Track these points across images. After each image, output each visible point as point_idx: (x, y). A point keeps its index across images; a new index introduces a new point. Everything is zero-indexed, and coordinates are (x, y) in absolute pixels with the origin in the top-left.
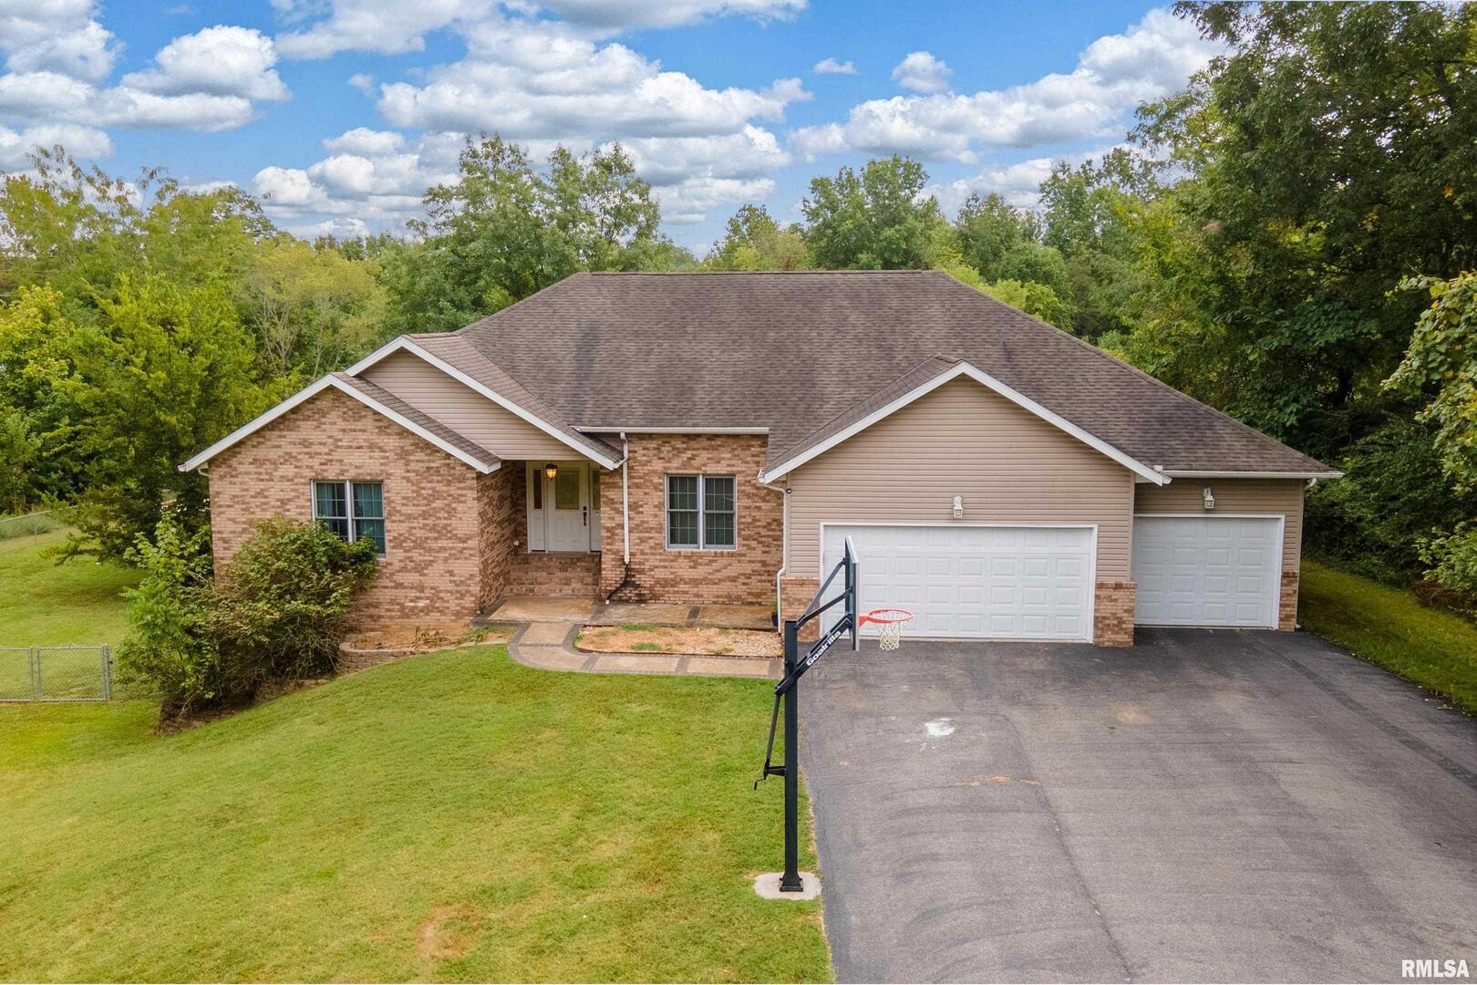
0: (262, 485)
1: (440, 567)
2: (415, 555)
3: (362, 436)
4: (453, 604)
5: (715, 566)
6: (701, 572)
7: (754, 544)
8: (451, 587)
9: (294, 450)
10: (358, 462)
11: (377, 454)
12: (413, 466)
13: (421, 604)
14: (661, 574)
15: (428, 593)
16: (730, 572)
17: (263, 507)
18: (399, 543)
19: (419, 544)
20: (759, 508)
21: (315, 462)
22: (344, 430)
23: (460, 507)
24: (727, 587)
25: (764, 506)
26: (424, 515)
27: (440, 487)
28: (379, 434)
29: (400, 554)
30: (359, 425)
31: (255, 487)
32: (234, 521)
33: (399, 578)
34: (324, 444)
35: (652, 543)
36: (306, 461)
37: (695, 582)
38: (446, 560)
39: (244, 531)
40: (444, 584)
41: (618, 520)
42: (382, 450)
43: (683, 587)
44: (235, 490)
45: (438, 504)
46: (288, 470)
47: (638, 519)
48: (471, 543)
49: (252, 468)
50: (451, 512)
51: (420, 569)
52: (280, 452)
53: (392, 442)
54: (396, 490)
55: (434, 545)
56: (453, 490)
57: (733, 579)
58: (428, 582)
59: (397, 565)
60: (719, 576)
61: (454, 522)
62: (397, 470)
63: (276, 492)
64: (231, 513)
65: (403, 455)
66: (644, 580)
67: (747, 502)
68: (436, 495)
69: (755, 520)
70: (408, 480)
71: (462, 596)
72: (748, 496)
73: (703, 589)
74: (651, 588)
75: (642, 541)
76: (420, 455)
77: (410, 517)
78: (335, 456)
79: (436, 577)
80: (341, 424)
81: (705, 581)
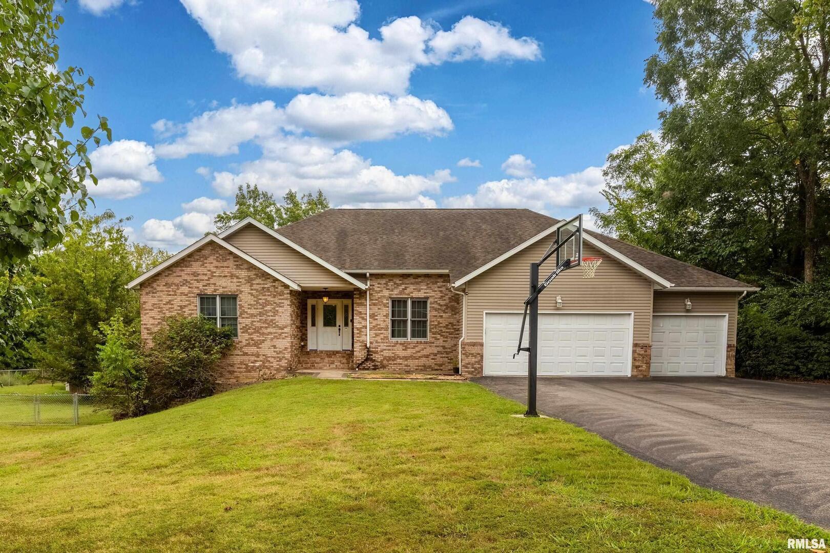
0: (170, 298)
1: (268, 343)
2: (255, 337)
3: (227, 270)
4: (275, 365)
5: (417, 349)
6: (409, 352)
7: (438, 336)
8: (275, 354)
9: (188, 278)
10: (224, 284)
11: (235, 280)
12: (255, 287)
13: (257, 364)
14: (386, 353)
15: (261, 358)
16: (425, 352)
17: (169, 310)
18: (245, 330)
19: (257, 330)
20: (441, 317)
21: (200, 285)
22: (217, 267)
23: (280, 310)
24: (423, 361)
25: (444, 315)
26: (261, 314)
27: (269, 298)
28: (236, 269)
29: (246, 336)
30: (225, 264)
31: (166, 299)
32: (153, 318)
33: (245, 350)
34: (206, 275)
35: (382, 336)
36: (195, 284)
37: (406, 358)
38: (272, 339)
39: (159, 323)
40: (270, 353)
41: (363, 323)
42: (238, 278)
43: (399, 361)
44: (155, 301)
45: (268, 308)
46: (185, 289)
47: (375, 323)
48: (286, 330)
49: (165, 288)
50: (276, 313)
51: (257, 344)
52: (180, 279)
53: (243, 273)
54: (245, 299)
55: (265, 331)
56: (276, 300)
57: (427, 356)
58: (261, 352)
59: (244, 342)
60: (419, 354)
61: (277, 318)
62: (246, 289)
63: (178, 301)
64: (152, 314)
65: (249, 280)
66: (378, 357)
67: (435, 313)
68: (267, 303)
69: (439, 323)
70: (252, 294)
71: (280, 360)
72: (436, 310)
73: (410, 362)
74: (381, 362)
75: (377, 335)
76: (258, 281)
77: (252, 315)
78: (212, 281)
79: (266, 349)
80: (216, 263)
81: (412, 357)
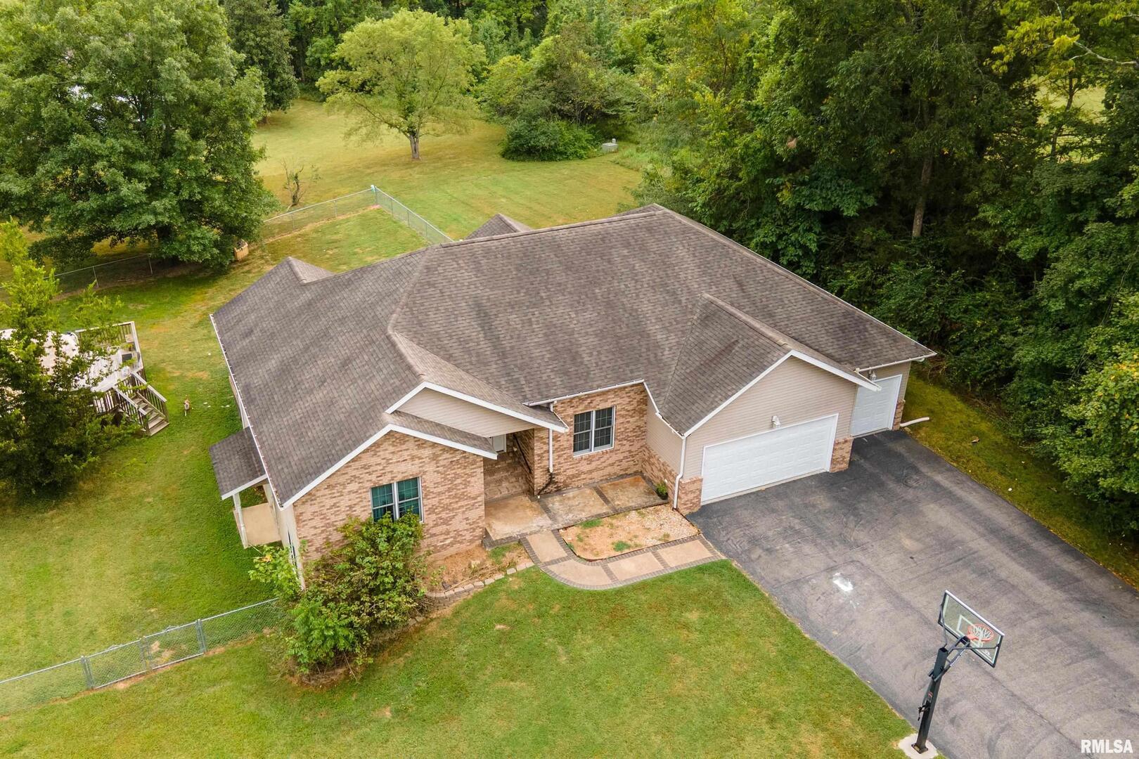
0: (335, 500)
1: (460, 517)
2: (444, 515)
3: (406, 453)
4: (468, 537)
5: (602, 460)
6: (594, 465)
7: (625, 442)
8: (468, 527)
9: (357, 473)
10: (404, 469)
11: (417, 461)
12: (441, 463)
13: (448, 542)
14: (569, 473)
15: (452, 534)
16: (610, 461)
17: (335, 514)
18: (432, 511)
19: (446, 508)
20: (628, 422)
21: (373, 477)
22: (393, 453)
23: (472, 480)
24: (609, 470)
25: (631, 420)
26: (449, 490)
27: (459, 471)
28: (419, 449)
29: (434, 517)
30: (404, 447)
31: (329, 502)
32: (315, 528)
33: (433, 531)
34: (379, 464)
35: (565, 456)
36: (368, 477)
37: (590, 472)
38: (464, 512)
39: (323, 532)
40: (463, 526)
41: (545, 448)
42: (420, 458)
43: (583, 476)
44: (316, 508)
45: (459, 481)
46: (354, 486)
47: (557, 445)
48: (479, 499)
49: (327, 492)
50: (467, 483)
51: (446, 522)
52: (347, 477)
53: (427, 452)
54: (430, 479)
55: (456, 506)
56: (468, 471)
57: (612, 465)
58: (451, 528)
59: (431, 524)
60: (604, 465)
61: (469, 489)
62: (430, 468)
63: (344, 502)
64: (313, 523)
65: (435, 458)
66: (560, 478)
67: (621, 420)
68: (457, 476)
69: (626, 429)
70: (438, 472)
71: (474, 530)
72: (623, 416)
73: (595, 475)
74: (564, 481)
75: (559, 456)
76: (447, 455)
77: (439, 494)
78: (388, 469)
79: (458, 524)
80: (391, 449)
81: (597, 469)
